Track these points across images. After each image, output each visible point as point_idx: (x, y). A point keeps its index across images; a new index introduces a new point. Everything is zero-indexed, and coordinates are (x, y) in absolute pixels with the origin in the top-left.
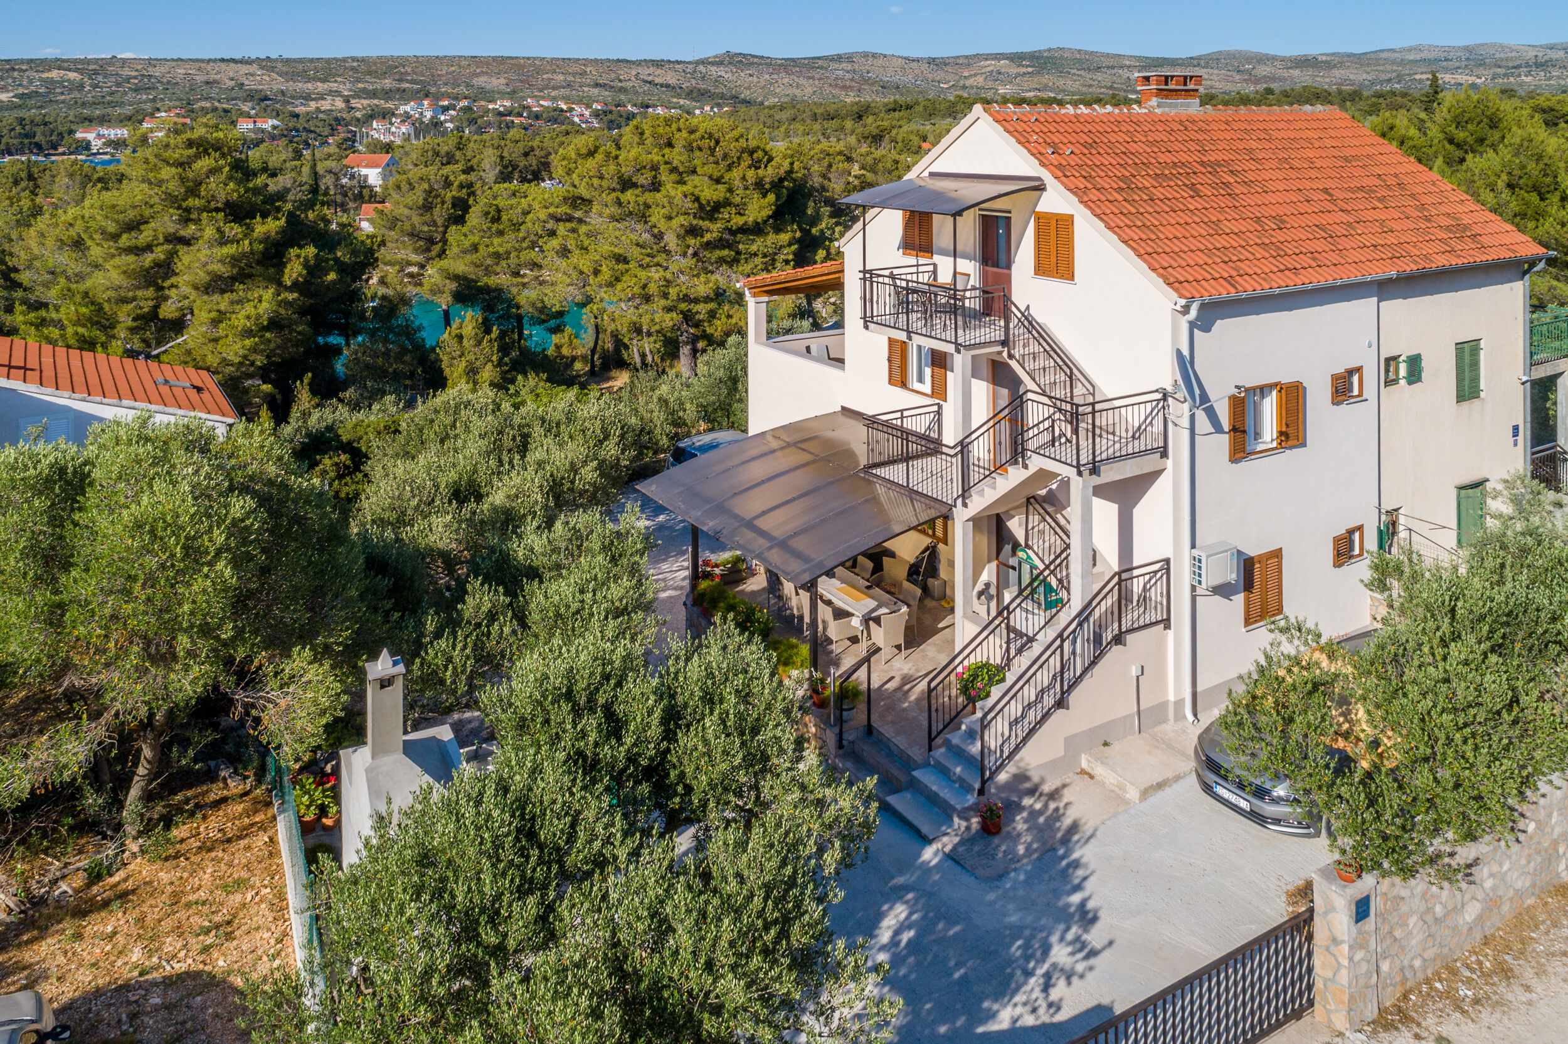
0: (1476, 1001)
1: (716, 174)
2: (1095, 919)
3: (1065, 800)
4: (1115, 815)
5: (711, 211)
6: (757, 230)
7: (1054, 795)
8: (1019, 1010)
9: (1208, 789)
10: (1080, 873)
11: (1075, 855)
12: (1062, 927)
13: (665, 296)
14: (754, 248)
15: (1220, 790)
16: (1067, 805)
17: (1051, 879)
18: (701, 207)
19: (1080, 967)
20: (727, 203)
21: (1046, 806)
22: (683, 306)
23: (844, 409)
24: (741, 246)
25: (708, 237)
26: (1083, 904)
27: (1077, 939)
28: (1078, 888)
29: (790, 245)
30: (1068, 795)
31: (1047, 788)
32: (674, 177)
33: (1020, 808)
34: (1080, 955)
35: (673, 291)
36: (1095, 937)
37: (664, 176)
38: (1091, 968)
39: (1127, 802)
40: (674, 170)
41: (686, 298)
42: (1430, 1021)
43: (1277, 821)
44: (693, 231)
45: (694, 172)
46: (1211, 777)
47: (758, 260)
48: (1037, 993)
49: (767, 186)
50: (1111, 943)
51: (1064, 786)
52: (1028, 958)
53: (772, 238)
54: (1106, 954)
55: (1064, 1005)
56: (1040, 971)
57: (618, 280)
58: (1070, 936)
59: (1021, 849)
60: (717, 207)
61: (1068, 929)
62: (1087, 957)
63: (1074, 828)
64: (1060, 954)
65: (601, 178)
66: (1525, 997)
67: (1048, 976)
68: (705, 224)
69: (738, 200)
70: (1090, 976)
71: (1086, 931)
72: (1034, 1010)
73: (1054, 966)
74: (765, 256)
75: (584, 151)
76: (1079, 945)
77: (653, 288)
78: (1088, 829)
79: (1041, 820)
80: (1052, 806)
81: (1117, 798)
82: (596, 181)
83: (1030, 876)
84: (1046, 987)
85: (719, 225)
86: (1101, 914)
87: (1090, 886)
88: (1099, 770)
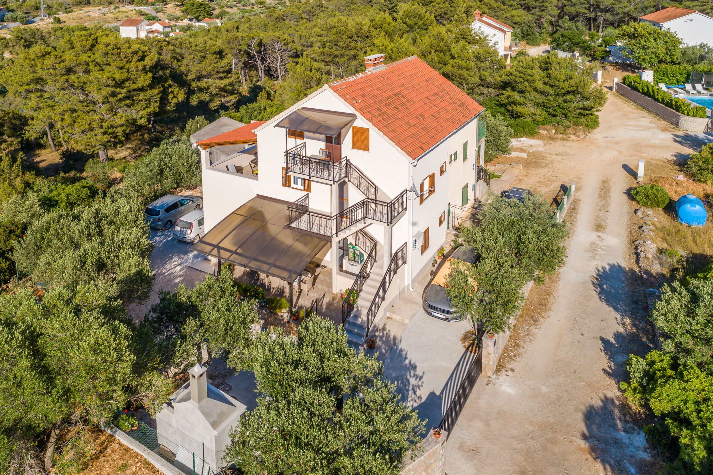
0: (515, 356)
1: (121, 65)
2: (416, 367)
3: (388, 329)
4: (404, 330)
5: (120, 84)
6: (142, 89)
7: (384, 329)
8: (411, 403)
9: (430, 314)
10: (404, 353)
11: (400, 348)
12: (408, 372)
13: (102, 127)
14: (141, 98)
15: (434, 314)
16: (389, 331)
17: (397, 358)
18: (116, 82)
19: (420, 383)
20: (128, 79)
21: (383, 333)
22: (111, 131)
23: (258, 196)
24: (135, 98)
25: (120, 96)
26: (410, 363)
27: (414, 375)
28: (406, 358)
29: (158, 94)
30: (388, 327)
31: (381, 327)
32: (98, 68)
33: (376, 337)
34: (418, 380)
35: (105, 125)
36: (419, 372)
37: (92, 67)
38: (423, 383)
39: (405, 324)
40: (98, 64)
41: (112, 127)
42: (507, 365)
43: (452, 319)
44: (113, 94)
45: (109, 64)
46: (431, 310)
47: (143, 103)
48: (413, 396)
49: (148, 69)
50: (424, 373)
51: (385, 325)
52: (405, 386)
53: (149, 92)
54: (424, 376)
55: (422, 396)
56: (410, 389)
57: (75, 122)
58: (412, 374)
59: (383, 351)
60: (123, 81)
61: (410, 373)
62: (420, 380)
63: (395, 338)
64: (413, 381)
65: (55, 69)
66: (524, 350)
67: (413, 389)
68: (118, 90)
69: (133, 77)
70: (424, 385)
71: (415, 371)
72: (415, 401)
73: (413, 385)
74: (146, 100)
75: (40, 54)
76: (416, 376)
77: (95, 124)
78: (398, 337)
79: (384, 339)
80: (385, 333)
81: (402, 324)
82: (51, 71)
83: (391, 359)
84: (415, 393)
85: (125, 90)
86: (417, 364)
87: (409, 356)
88: (394, 316)
